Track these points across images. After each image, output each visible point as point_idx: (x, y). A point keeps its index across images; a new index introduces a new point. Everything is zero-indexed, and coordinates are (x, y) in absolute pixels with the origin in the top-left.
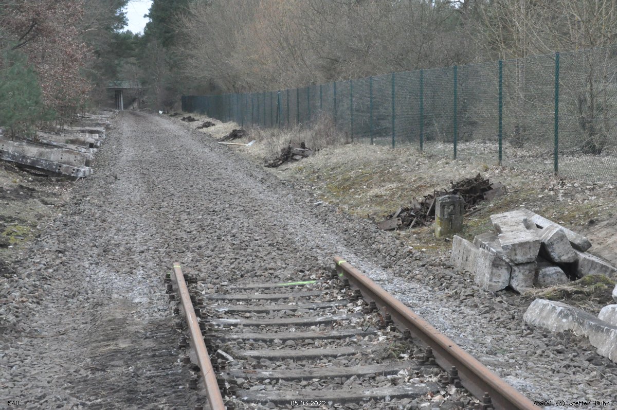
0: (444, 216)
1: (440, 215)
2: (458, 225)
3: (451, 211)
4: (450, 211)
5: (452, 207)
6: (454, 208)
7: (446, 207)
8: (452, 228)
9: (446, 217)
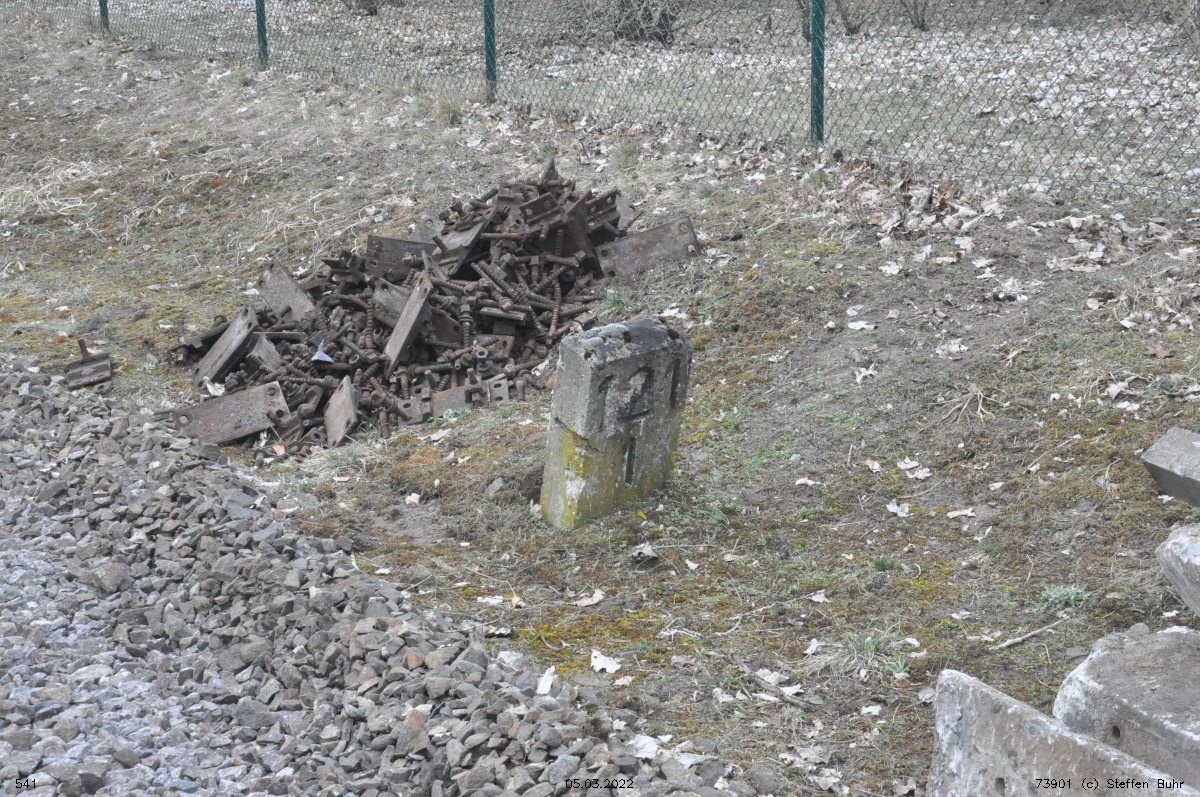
0: (601, 428)
1: (589, 425)
2: (657, 460)
3: (634, 399)
4: (627, 398)
5: (637, 382)
6: (645, 387)
7: (615, 382)
8: (628, 480)
9: (610, 430)
